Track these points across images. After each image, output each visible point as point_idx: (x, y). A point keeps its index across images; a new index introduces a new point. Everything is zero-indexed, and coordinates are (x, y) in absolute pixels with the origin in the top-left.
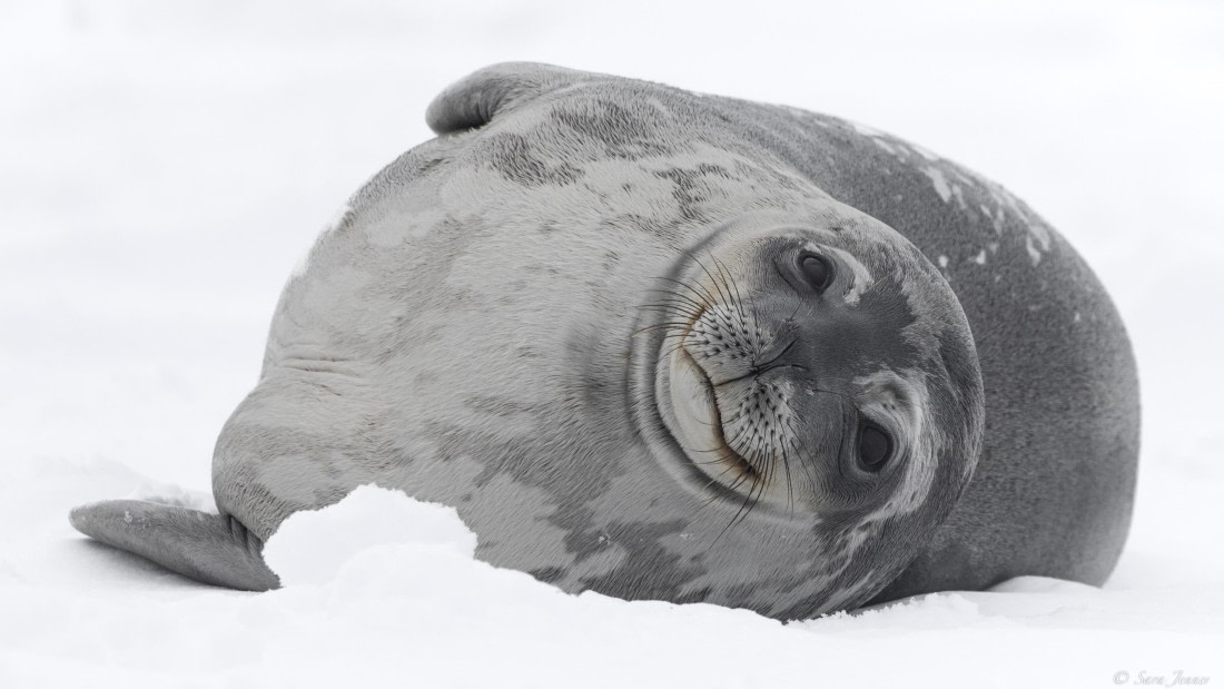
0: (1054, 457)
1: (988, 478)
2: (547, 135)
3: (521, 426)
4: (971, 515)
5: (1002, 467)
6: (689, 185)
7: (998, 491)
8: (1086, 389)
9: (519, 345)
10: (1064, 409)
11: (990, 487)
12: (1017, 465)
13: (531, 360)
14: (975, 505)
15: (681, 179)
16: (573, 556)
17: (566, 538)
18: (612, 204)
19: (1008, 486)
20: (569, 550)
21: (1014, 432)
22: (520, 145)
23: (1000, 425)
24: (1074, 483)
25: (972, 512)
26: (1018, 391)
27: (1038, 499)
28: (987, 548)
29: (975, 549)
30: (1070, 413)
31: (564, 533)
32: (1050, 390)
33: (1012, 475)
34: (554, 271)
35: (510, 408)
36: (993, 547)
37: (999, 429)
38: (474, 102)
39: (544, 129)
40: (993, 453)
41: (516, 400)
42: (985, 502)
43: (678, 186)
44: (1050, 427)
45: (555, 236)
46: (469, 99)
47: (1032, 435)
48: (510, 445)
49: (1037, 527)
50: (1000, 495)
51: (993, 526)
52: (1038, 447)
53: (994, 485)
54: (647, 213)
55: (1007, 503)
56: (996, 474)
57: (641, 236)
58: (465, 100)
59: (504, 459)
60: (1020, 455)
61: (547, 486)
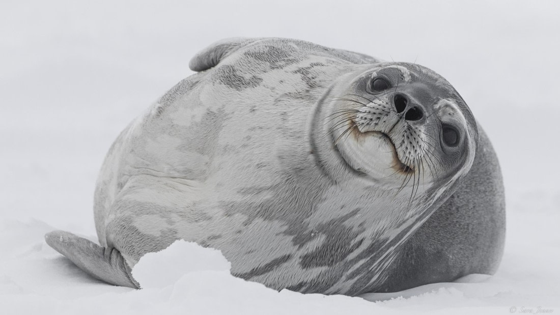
0: (483, 214)
1: (457, 222)
2: (243, 64)
3: (267, 196)
4: (448, 239)
5: (463, 217)
6: (307, 73)
7: (461, 229)
8: (491, 182)
9: (256, 163)
10: (485, 192)
11: (458, 226)
12: (469, 217)
13: (263, 168)
14: (450, 234)
15: (303, 72)
16: (297, 247)
17: (293, 240)
18: (277, 91)
19: (466, 227)
20: (295, 245)
21: (468, 201)
22: (231, 70)
23: (463, 197)
24: (489, 227)
25: (449, 237)
26: (469, 181)
27: (478, 234)
28: (457, 256)
29: (451, 257)
30: (487, 193)
31: (292, 237)
32: (481, 182)
33: (467, 222)
34: (261, 128)
35: (260, 191)
36: (459, 257)
37: (463, 199)
38: (211, 57)
39: (242, 61)
40: (460, 210)
41: (261, 186)
42: (455, 233)
43: (303, 75)
44: (481, 200)
45: (257, 113)
46: (209, 56)
47: (475, 203)
48: (261, 205)
49: (477, 248)
50: (462, 230)
51: (459, 246)
52: (477, 209)
53: (460, 225)
54: (292, 90)
55: (465, 235)
56: (460, 220)
57: (294, 102)
58: (207, 57)
59: (259, 212)
60: (471, 212)
61: (282, 218)
